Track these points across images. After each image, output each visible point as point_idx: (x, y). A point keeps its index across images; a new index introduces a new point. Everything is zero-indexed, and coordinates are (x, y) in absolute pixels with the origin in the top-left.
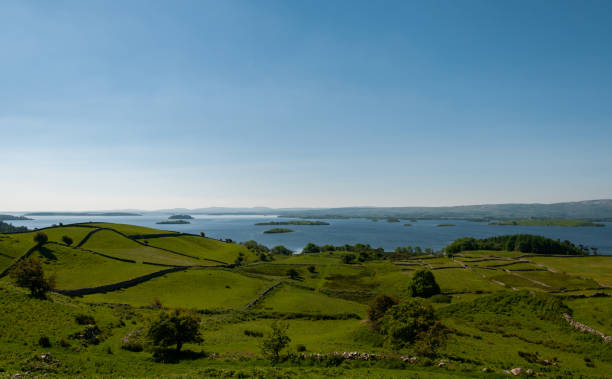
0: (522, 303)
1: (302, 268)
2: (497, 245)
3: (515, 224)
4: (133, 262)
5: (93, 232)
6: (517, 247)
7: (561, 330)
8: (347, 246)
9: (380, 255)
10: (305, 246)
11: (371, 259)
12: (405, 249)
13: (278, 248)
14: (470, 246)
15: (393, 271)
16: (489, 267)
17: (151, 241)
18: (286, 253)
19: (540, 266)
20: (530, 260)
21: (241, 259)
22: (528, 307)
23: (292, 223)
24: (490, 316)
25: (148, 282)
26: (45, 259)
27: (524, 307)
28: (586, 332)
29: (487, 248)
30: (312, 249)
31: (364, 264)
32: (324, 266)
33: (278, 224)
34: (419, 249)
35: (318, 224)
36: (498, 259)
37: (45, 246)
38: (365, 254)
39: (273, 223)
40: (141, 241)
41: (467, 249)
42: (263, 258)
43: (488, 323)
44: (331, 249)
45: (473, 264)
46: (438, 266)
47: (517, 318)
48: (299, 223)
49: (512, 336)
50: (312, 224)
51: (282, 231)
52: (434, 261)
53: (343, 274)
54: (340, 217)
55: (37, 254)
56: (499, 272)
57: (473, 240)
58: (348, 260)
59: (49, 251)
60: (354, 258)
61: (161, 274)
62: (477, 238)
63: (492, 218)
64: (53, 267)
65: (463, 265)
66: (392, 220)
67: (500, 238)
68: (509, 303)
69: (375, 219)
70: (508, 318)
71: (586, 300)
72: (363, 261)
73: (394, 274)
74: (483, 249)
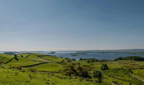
0: (121, 70)
1: (77, 63)
2: (128, 59)
3: (135, 54)
4: (36, 61)
5: (30, 55)
6: (133, 59)
7: (129, 77)
8: (90, 59)
9: (97, 61)
10: (80, 59)
11: (95, 62)
12: (104, 60)
13: (73, 59)
14: (121, 59)
15: (99, 64)
16: (124, 64)
17: (42, 57)
18: (75, 60)
19: (137, 64)
20: (135, 62)
21: (63, 61)
22: (122, 71)
23: (78, 54)
24: (112, 73)
25: (37, 65)
26: (16, 60)
27: (121, 71)
28: (134, 77)
29: (125, 59)
30: (81, 59)
31: (92, 63)
32: (82, 63)
33: (75, 54)
34: (107, 60)
35: (85, 54)
36: (127, 62)
37: (17, 57)
38: (93, 61)
39: (74, 54)
40: (40, 57)
41: (120, 60)
42: (69, 61)
43: (111, 75)
44: (86, 59)
45: (120, 63)
46: (110, 63)
47: (119, 74)
48: (80, 54)
49: (115, 78)
50: (83, 54)
51: (75, 55)
52: (110, 62)
53: (86, 65)
54: (90, 52)
55: (14, 59)
56: (126, 65)
57: (122, 58)
58: (89, 62)
59: (17, 58)
60: (90, 61)
61: (41, 64)
62: (123, 57)
63: (129, 52)
64: (17, 62)
65: (117, 63)
66: (103, 53)
67: (129, 57)
68: (117, 70)
69: (99, 53)
70: (116, 74)
71: (137, 70)
72: (92, 62)
73: (99, 65)
74: (124, 60)
